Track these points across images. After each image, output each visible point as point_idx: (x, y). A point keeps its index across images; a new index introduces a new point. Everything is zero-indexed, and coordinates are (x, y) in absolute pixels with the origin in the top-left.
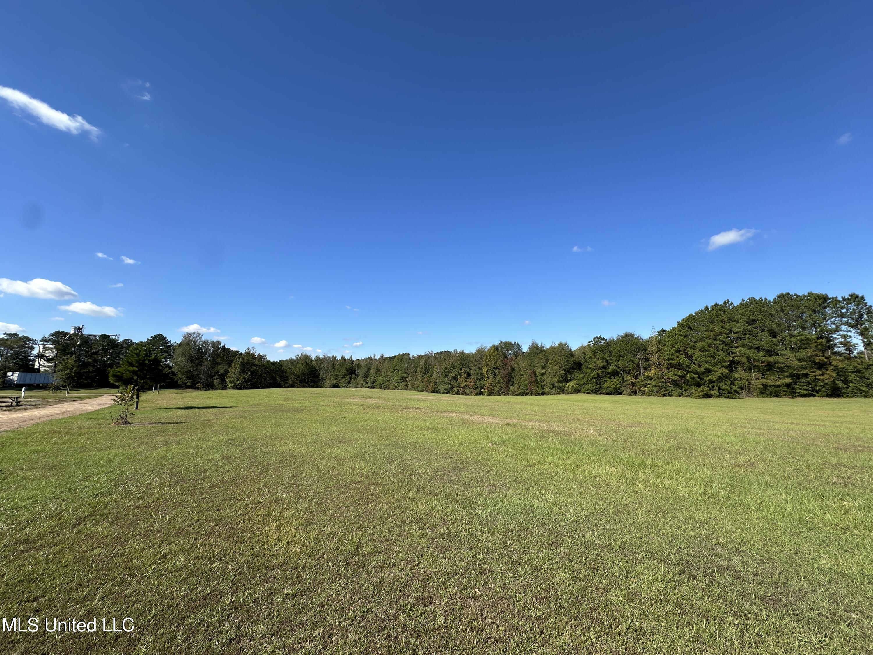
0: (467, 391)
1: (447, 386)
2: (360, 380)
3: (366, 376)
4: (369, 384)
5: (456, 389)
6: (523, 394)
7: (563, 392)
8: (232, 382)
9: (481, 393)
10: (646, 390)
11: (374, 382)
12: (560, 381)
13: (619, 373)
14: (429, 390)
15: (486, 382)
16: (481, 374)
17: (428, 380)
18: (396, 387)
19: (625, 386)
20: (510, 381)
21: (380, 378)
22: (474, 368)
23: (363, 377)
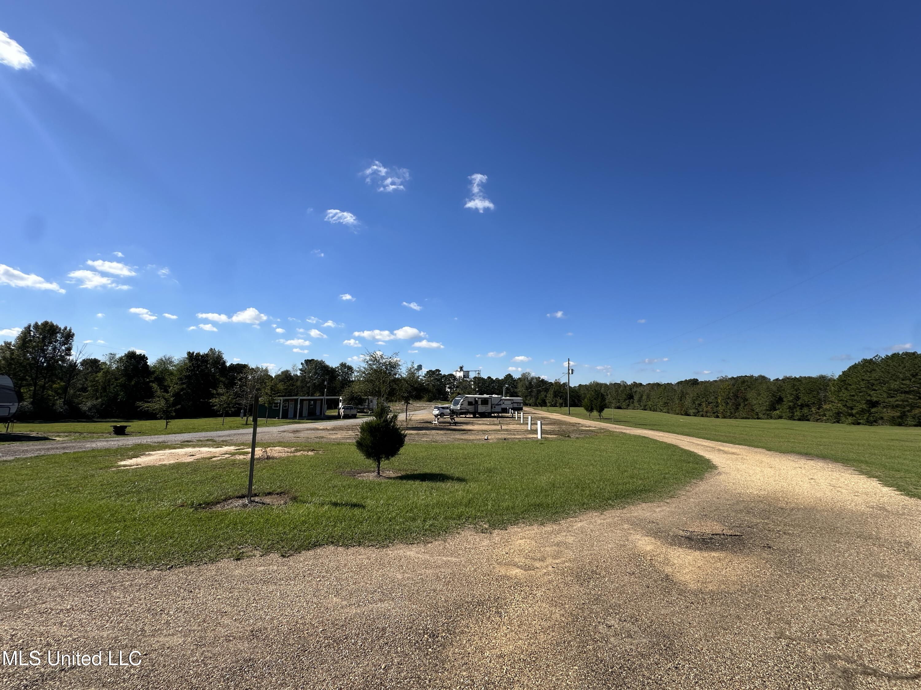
0: (708, 414)
1: (694, 411)
2: (636, 404)
3: (640, 401)
4: (642, 407)
5: (701, 413)
6: (746, 418)
7: (771, 418)
8: (549, 403)
9: (718, 417)
10: (825, 418)
11: (645, 406)
12: (767, 410)
13: (808, 406)
14: (683, 414)
15: (721, 408)
16: (717, 402)
17: (682, 406)
18: (661, 410)
19: (811, 415)
20: (738, 408)
21: (650, 403)
22: (713, 397)
23: (638, 402)
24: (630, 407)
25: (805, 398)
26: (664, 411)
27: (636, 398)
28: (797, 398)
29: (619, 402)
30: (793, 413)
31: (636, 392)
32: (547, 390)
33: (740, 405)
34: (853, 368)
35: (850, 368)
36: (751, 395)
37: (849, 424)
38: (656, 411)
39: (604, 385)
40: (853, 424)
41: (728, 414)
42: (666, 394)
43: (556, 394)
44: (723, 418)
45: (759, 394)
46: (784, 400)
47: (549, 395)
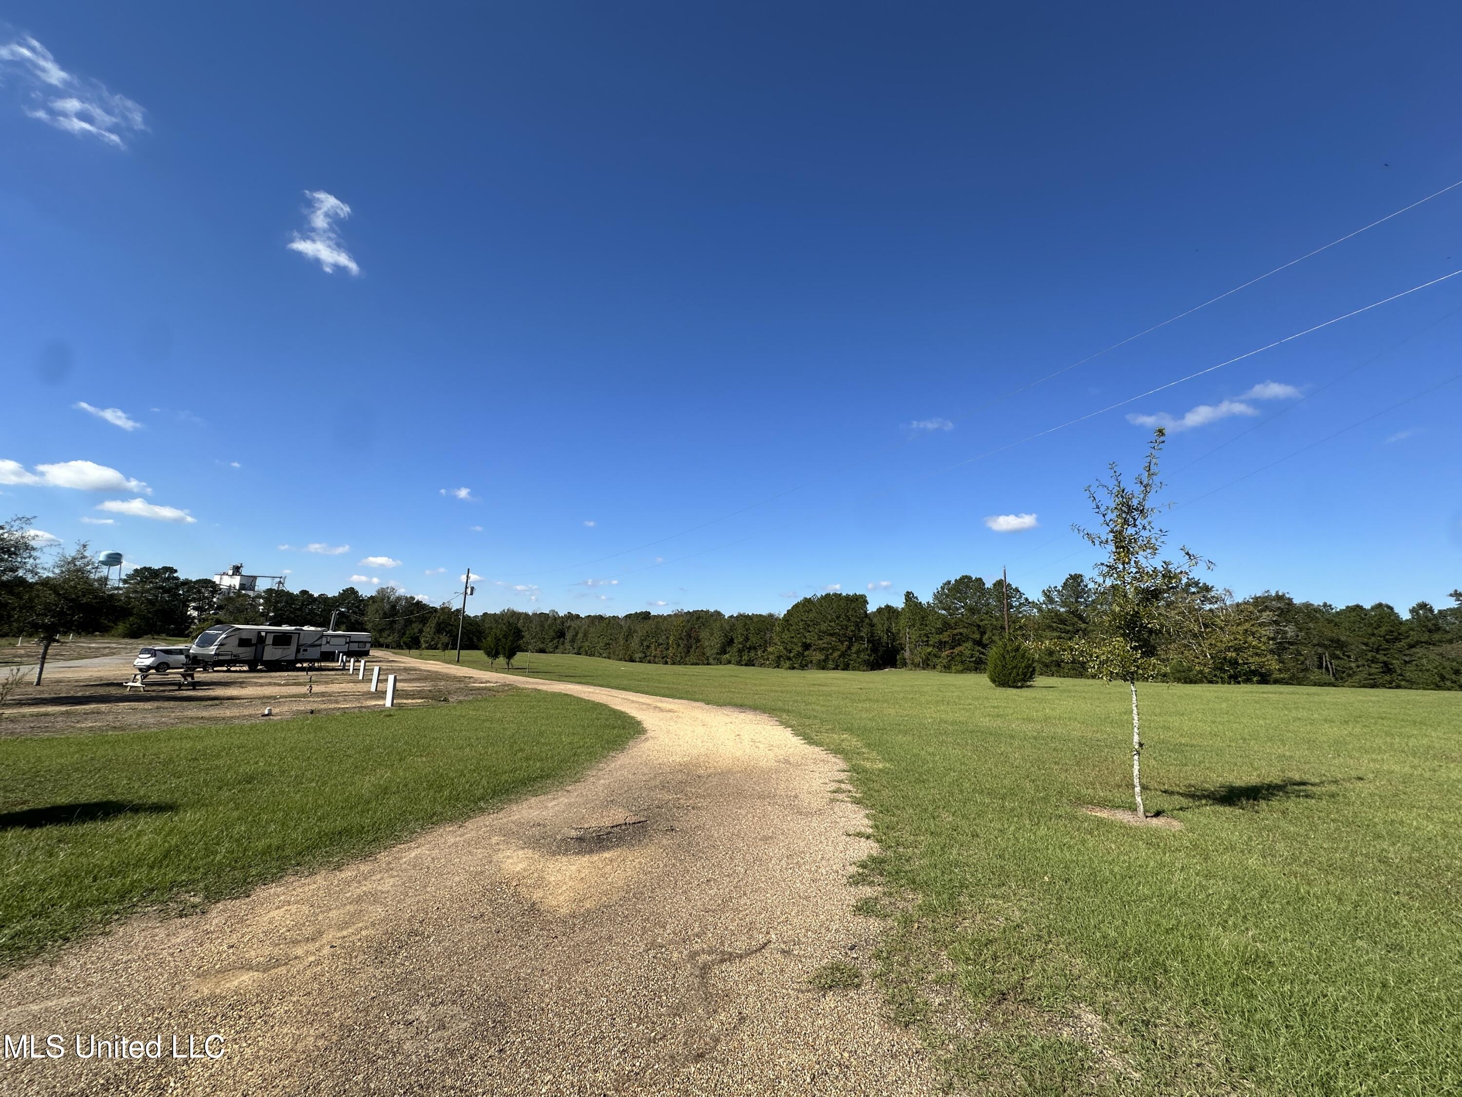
1: (641, 655)
2: (568, 646)
3: (573, 641)
4: (576, 651)
7: (721, 664)
8: (426, 642)
9: (666, 663)
10: (768, 662)
11: (580, 648)
12: (718, 654)
13: (755, 648)
14: (627, 659)
15: (671, 652)
16: (668, 644)
17: (627, 647)
18: (601, 654)
19: (756, 659)
20: (689, 651)
21: (586, 644)
22: (664, 637)
23: (570, 642)
24: (558, 650)
25: (754, 640)
26: (604, 655)
27: (569, 636)
28: (747, 639)
29: (543, 643)
30: (741, 657)
31: (569, 627)
32: (424, 620)
33: (691, 647)
34: (796, 606)
35: (793, 608)
36: (704, 634)
37: (787, 669)
38: (594, 655)
39: (523, 615)
40: (790, 668)
41: (678, 659)
42: (609, 631)
43: (439, 629)
44: (671, 664)
45: (712, 634)
46: (735, 641)
47: (428, 630)
